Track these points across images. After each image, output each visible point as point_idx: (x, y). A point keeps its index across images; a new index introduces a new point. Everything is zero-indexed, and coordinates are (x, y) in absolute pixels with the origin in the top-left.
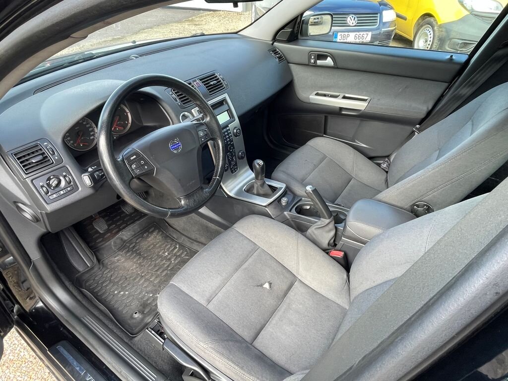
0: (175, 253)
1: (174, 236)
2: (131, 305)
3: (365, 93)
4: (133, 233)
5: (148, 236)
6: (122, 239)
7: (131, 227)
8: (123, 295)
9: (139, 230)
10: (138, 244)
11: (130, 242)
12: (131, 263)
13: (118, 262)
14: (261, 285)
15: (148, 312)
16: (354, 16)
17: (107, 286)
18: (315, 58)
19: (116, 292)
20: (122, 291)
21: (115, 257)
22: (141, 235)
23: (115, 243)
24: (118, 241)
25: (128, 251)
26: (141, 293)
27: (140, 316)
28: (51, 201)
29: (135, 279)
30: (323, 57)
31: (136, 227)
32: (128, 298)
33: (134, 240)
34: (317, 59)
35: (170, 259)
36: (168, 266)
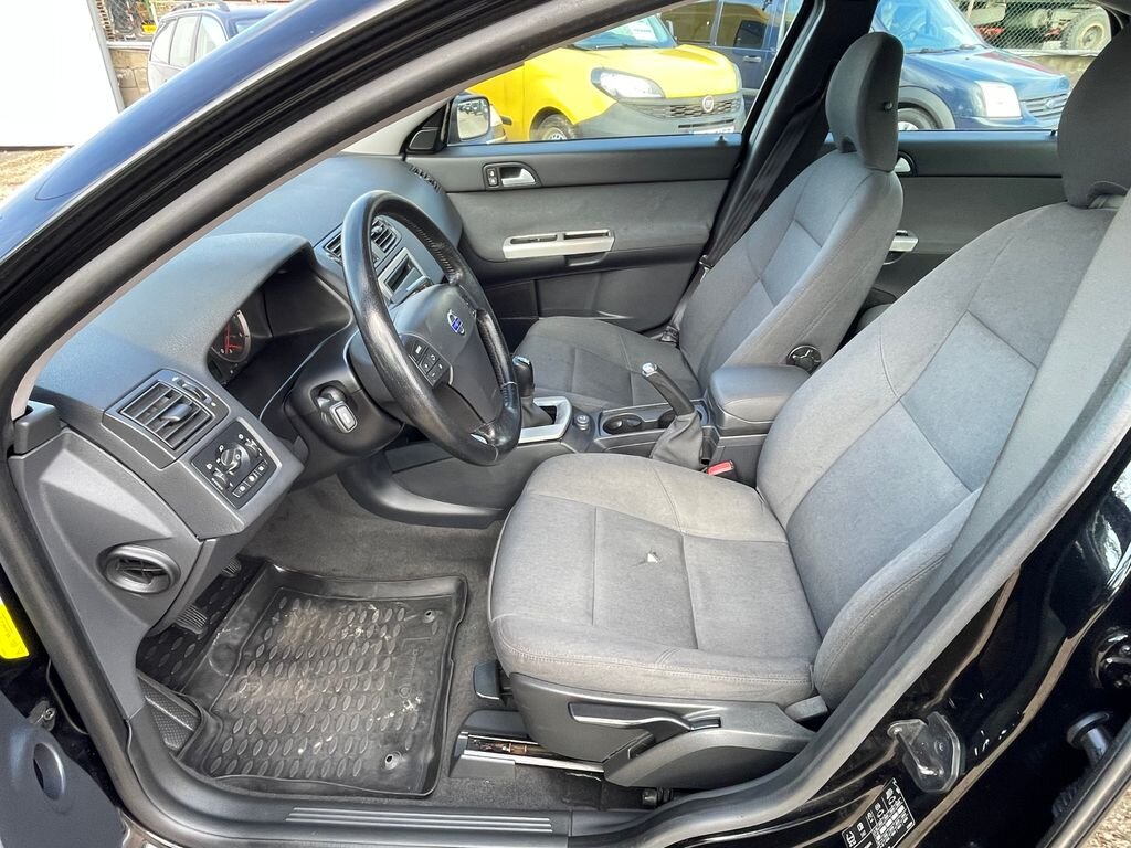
0: (378, 621)
1: (350, 593)
2: (359, 755)
3: (598, 223)
4: (246, 625)
5: (281, 619)
6: (228, 647)
7: (234, 612)
8: (326, 747)
9: (255, 613)
10: (271, 644)
11: (250, 645)
12: (287, 685)
13: (250, 697)
14: (645, 561)
15: (413, 744)
17: (264, 752)
18: (496, 175)
19: (301, 751)
20: (314, 743)
21: (237, 690)
22: (266, 624)
23: (215, 659)
24: (224, 654)
25: (259, 667)
26: (363, 722)
27: (404, 760)
28: (238, 503)
29: (326, 707)
30: (512, 170)
31: (247, 610)
32: (341, 746)
33: (258, 639)
34: (503, 177)
35: (376, 637)
36: (384, 649)
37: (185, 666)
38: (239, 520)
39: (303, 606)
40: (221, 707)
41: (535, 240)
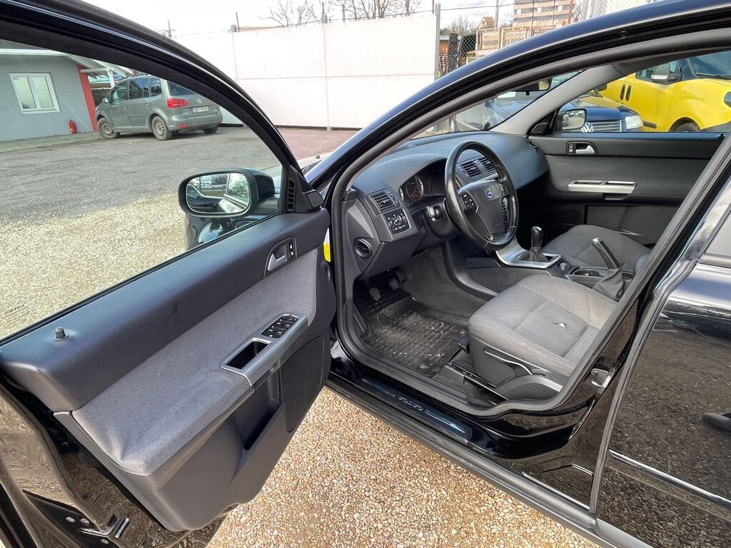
0: (442, 328)
1: (436, 316)
2: (413, 361)
4: (394, 312)
5: (407, 316)
6: (385, 315)
8: (403, 355)
9: (398, 310)
10: (400, 322)
11: (393, 319)
12: (399, 335)
13: (386, 333)
14: (557, 324)
16: (589, 124)
17: (383, 348)
18: (573, 147)
19: (394, 353)
20: (400, 352)
21: (382, 330)
22: (401, 315)
23: (379, 317)
24: (383, 317)
25: (393, 326)
26: (420, 353)
27: (427, 367)
28: (394, 233)
29: (409, 345)
30: (584, 146)
31: (396, 307)
32: (409, 356)
33: (395, 319)
34: (577, 148)
35: (438, 332)
36: (439, 337)
37: (369, 315)
38: (392, 238)
39: (417, 314)
40: (375, 332)
41: (588, 183)
